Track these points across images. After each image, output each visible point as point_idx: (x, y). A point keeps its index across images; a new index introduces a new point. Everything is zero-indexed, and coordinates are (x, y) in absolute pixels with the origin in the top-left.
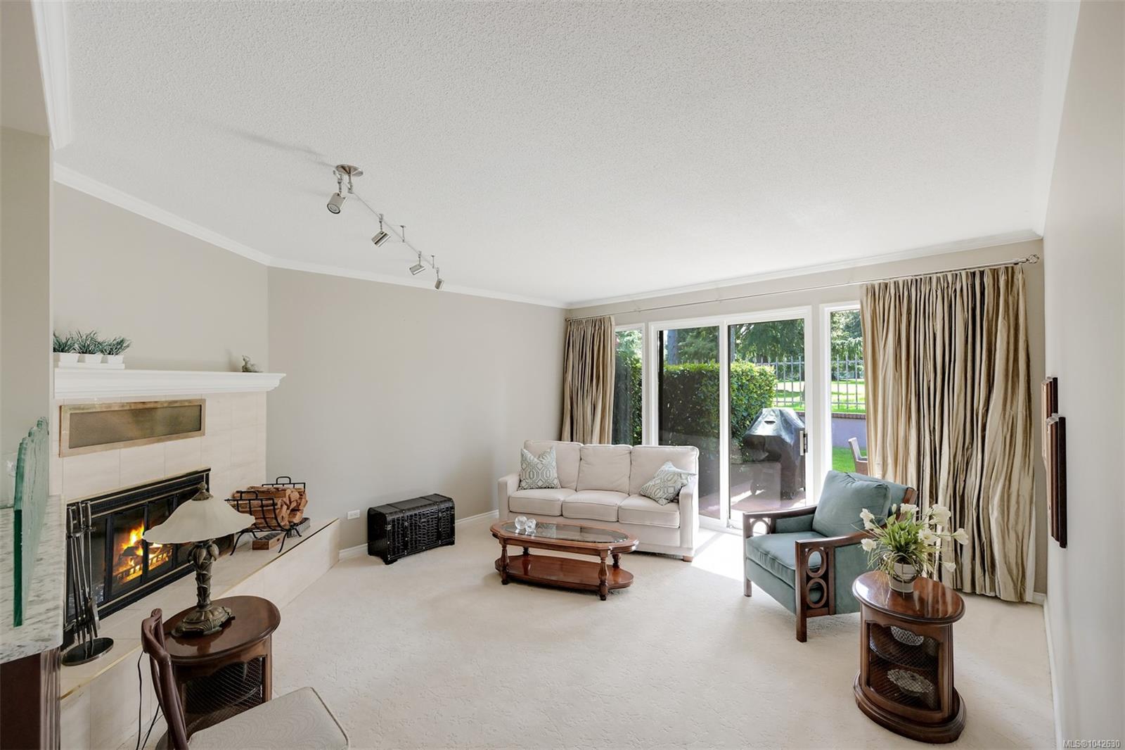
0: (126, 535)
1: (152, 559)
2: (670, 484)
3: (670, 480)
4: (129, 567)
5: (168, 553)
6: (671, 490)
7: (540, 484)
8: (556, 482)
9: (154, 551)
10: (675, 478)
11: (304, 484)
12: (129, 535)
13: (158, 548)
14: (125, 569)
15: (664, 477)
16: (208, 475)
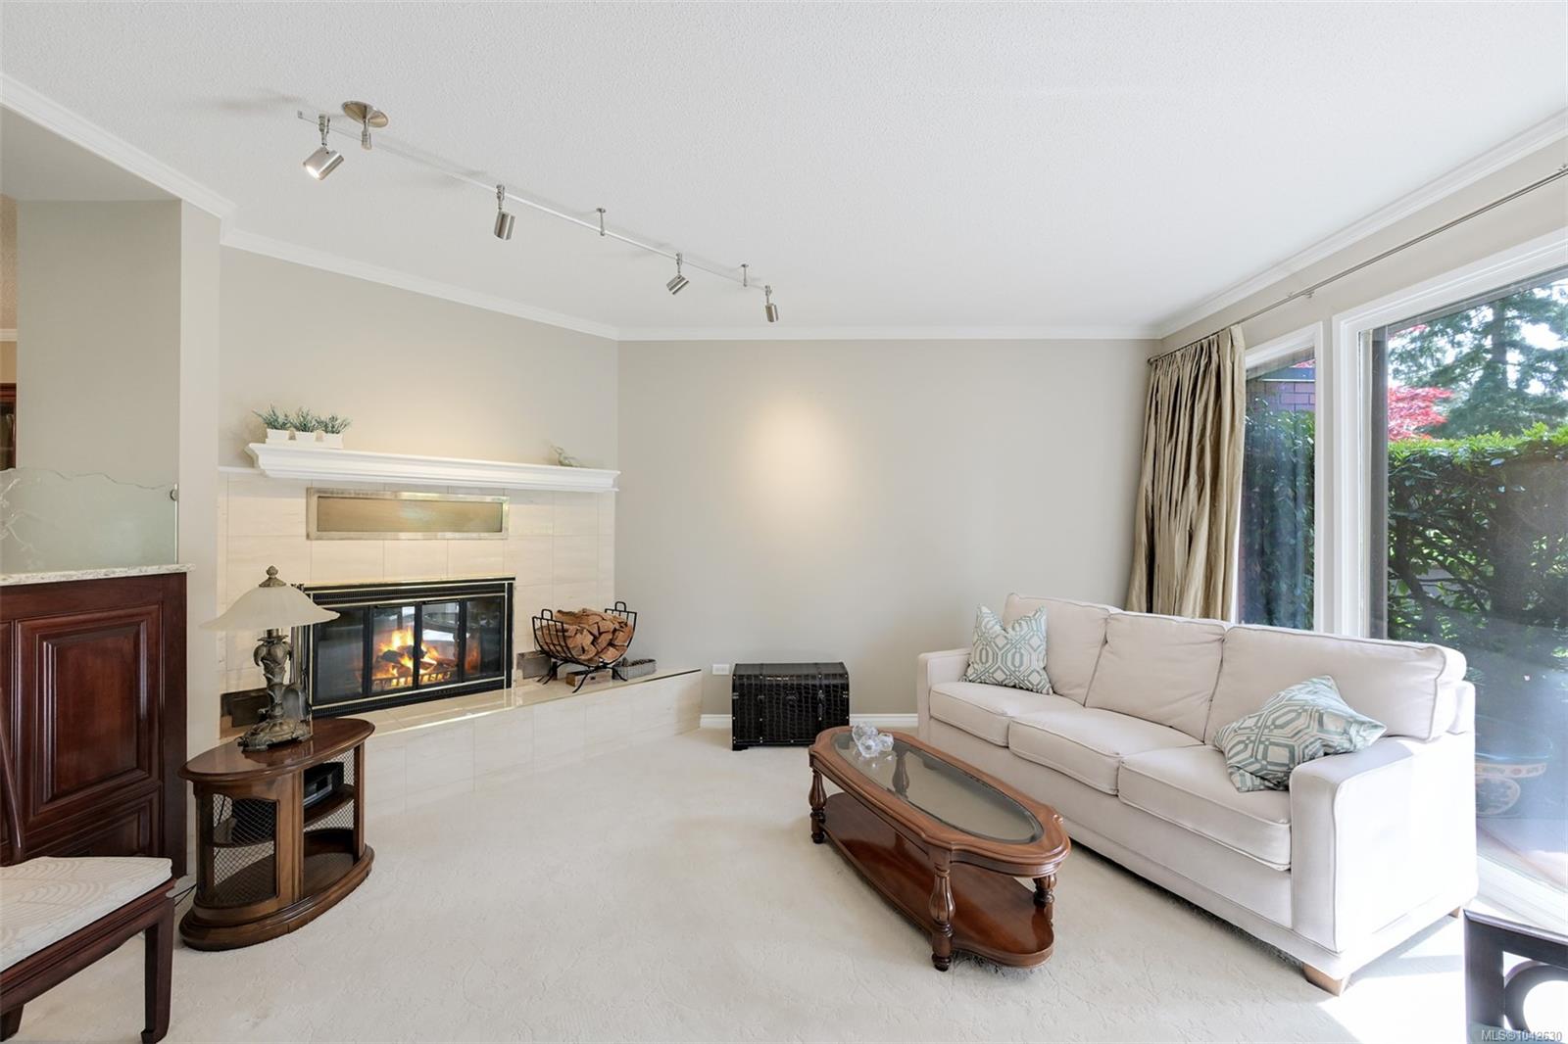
0: (386, 635)
1: (423, 675)
2: (1278, 736)
3: (1281, 727)
4: (390, 676)
5: (445, 674)
6: (1279, 755)
7: (1000, 676)
8: (1035, 679)
9: (427, 666)
10: (1301, 722)
11: (636, 614)
12: (391, 636)
13: (431, 665)
14: (385, 677)
15: (1271, 713)
16: (510, 585)
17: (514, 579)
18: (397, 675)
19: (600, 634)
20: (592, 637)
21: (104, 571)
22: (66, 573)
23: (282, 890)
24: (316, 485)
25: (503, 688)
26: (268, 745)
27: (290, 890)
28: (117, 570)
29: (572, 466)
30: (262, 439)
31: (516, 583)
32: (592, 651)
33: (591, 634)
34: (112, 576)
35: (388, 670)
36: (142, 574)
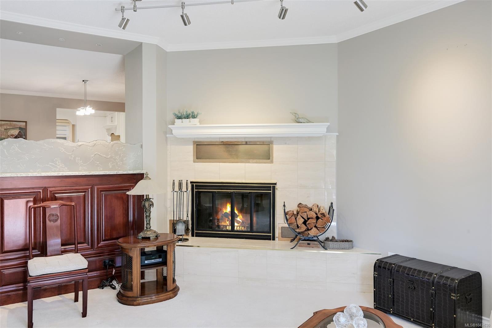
5: (244, 227)
16: (274, 188)
17: (276, 184)
18: (228, 225)
19: (308, 219)
20: (303, 220)
21: (116, 172)
22: (106, 172)
23: (134, 290)
24: (196, 140)
25: (271, 240)
26: (142, 237)
27: (136, 291)
28: (120, 171)
29: (301, 123)
30: (173, 123)
31: (277, 187)
32: (304, 228)
33: (303, 218)
34: (118, 173)
35: (225, 222)
36: (128, 173)
